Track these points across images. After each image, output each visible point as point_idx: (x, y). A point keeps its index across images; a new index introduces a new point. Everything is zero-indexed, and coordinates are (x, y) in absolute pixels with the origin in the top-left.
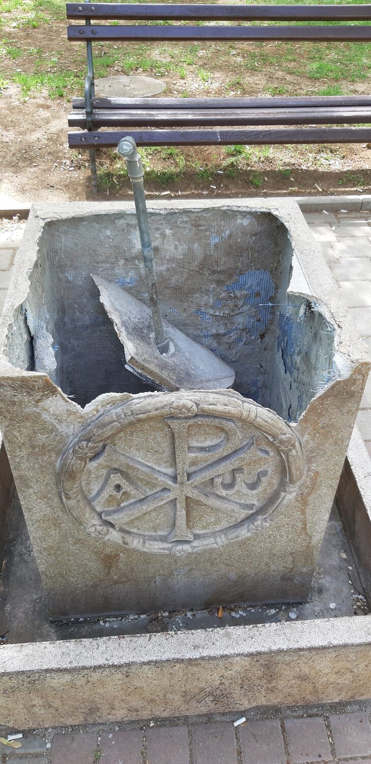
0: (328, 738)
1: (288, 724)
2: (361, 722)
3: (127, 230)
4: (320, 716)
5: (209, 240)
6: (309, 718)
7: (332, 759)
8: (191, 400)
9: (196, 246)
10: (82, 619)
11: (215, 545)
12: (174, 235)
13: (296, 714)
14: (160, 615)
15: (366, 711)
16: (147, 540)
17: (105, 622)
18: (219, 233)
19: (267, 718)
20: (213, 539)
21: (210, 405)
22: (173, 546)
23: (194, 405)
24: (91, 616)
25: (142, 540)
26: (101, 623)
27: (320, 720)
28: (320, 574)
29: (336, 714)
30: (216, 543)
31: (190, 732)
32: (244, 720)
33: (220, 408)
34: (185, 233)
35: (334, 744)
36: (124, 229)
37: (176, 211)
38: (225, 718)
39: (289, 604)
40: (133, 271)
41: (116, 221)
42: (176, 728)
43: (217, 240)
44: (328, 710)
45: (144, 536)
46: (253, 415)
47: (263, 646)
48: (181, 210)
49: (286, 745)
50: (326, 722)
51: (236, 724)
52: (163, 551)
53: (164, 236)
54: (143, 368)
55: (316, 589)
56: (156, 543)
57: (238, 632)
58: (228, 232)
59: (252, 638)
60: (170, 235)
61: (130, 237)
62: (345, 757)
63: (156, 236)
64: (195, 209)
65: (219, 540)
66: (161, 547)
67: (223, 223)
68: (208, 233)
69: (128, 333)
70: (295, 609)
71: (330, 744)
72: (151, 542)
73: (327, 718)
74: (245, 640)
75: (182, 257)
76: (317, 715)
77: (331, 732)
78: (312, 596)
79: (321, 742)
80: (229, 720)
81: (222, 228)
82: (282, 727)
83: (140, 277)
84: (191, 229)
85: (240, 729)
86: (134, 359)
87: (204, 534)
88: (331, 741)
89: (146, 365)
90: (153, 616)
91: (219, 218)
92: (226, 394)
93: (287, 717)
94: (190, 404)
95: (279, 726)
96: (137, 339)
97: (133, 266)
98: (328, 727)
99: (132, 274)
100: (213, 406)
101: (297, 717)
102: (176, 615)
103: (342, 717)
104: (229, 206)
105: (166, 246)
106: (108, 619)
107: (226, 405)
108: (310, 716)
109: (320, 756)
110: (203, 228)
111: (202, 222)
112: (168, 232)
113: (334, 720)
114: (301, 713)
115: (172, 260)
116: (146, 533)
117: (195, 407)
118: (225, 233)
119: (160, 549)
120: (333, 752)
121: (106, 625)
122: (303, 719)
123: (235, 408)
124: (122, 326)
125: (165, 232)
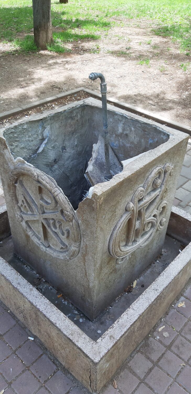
0: (50, 376)
1: (44, 356)
2: (67, 384)
3: (118, 122)
4: (57, 366)
5: (149, 140)
6: (52, 363)
7: (42, 383)
8: (37, 174)
9: (143, 140)
10: (21, 260)
11: (53, 255)
12: (135, 131)
13: (50, 357)
14: (42, 279)
15: (74, 383)
16: (35, 235)
17: (26, 267)
18: (153, 138)
19: (40, 347)
20: (53, 252)
21: (42, 179)
22: (41, 244)
23: (37, 176)
24: (25, 261)
25: (33, 234)
26: (25, 266)
27: (55, 367)
28: (110, 318)
29: (63, 372)
30: (53, 254)
31: (15, 325)
32: (33, 339)
33: (44, 182)
34: (139, 132)
35: (49, 379)
36: (117, 121)
37: (134, 119)
38: (29, 332)
39: (85, 315)
40: (117, 141)
41: (115, 116)
42: (13, 320)
43: (151, 142)
44: (62, 368)
45: (35, 233)
46: (56, 194)
47: (36, 303)
48: (136, 119)
49: (35, 362)
50: (56, 371)
51: (29, 338)
52: (37, 244)
53: (131, 130)
54: (90, 179)
55: (102, 321)
56: (37, 239)
57: (35, 292)
58: (156, 139)
59: (36, 298)
60: (133, 131)
61: (118, 125)
62: (47, 387)
63: (128, 129)
64: (141, 121)
65: (54, 253)
66: (37, 241)
67: (155, 134)
68: (148, 136)
69: (95, 163)
70: (84, 319)
71: (48, 378)
72: (35, 237)
73: (58, 370)
74: (33, 296)
75: (136, 143)
76: (56, 365)
77: (54, 375)
78: (97, 321)
79: (46, 374)
80: (29, 335)
81: (154, 136)
82: (41, 355)
83: (120, 146)
84: (141, 131)
85: (29, 341)
86: (88, 173)
87: (53, 248)
88: (50, 377)
89: (92, 178)
90: (40, 278)
91: (153, 131)
92: (51, 180)
93: (46, 354)
94: (35, 174)
95: (41, 354)
96: (98, 167)
97: (118, 139)
98: (55, 372)
99: (117, 142)
100: (42, 180)
101: (49, 358)
102: (47, 284)
103: (63, 375)
104: (156, 126)
105: (131, 135)
106: (28, 267)
107: (47, 183)
108: (54, 362)
109: (40, 377)
110: (146, 133)
111: (146, 130)
112: (133, 129)
113: (59, 373)
114: (52, 358)
115: (132, 143)
116: (36, 233)
117: (36, 177)
118: (155, 139)
119: (37, 242)
120: (45, 382)
121: (26, 268)
122: (50, 361)
123: (50, 186)
124: (95, 159)
125: (132, 128)
